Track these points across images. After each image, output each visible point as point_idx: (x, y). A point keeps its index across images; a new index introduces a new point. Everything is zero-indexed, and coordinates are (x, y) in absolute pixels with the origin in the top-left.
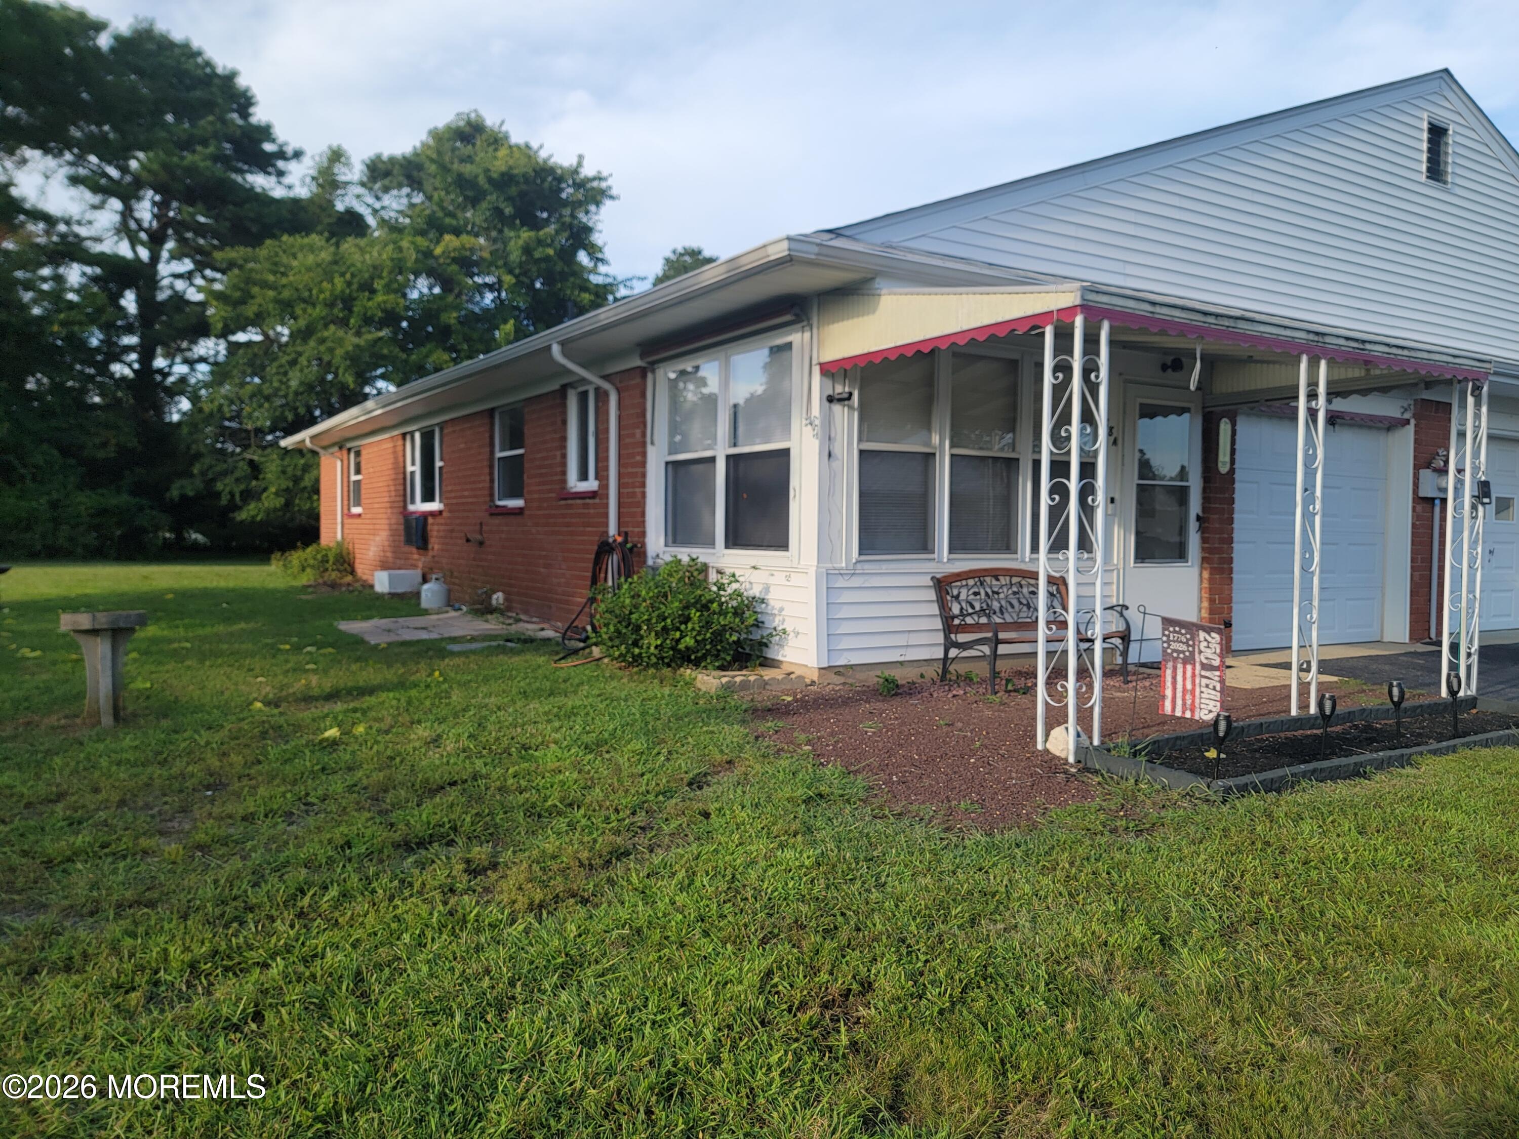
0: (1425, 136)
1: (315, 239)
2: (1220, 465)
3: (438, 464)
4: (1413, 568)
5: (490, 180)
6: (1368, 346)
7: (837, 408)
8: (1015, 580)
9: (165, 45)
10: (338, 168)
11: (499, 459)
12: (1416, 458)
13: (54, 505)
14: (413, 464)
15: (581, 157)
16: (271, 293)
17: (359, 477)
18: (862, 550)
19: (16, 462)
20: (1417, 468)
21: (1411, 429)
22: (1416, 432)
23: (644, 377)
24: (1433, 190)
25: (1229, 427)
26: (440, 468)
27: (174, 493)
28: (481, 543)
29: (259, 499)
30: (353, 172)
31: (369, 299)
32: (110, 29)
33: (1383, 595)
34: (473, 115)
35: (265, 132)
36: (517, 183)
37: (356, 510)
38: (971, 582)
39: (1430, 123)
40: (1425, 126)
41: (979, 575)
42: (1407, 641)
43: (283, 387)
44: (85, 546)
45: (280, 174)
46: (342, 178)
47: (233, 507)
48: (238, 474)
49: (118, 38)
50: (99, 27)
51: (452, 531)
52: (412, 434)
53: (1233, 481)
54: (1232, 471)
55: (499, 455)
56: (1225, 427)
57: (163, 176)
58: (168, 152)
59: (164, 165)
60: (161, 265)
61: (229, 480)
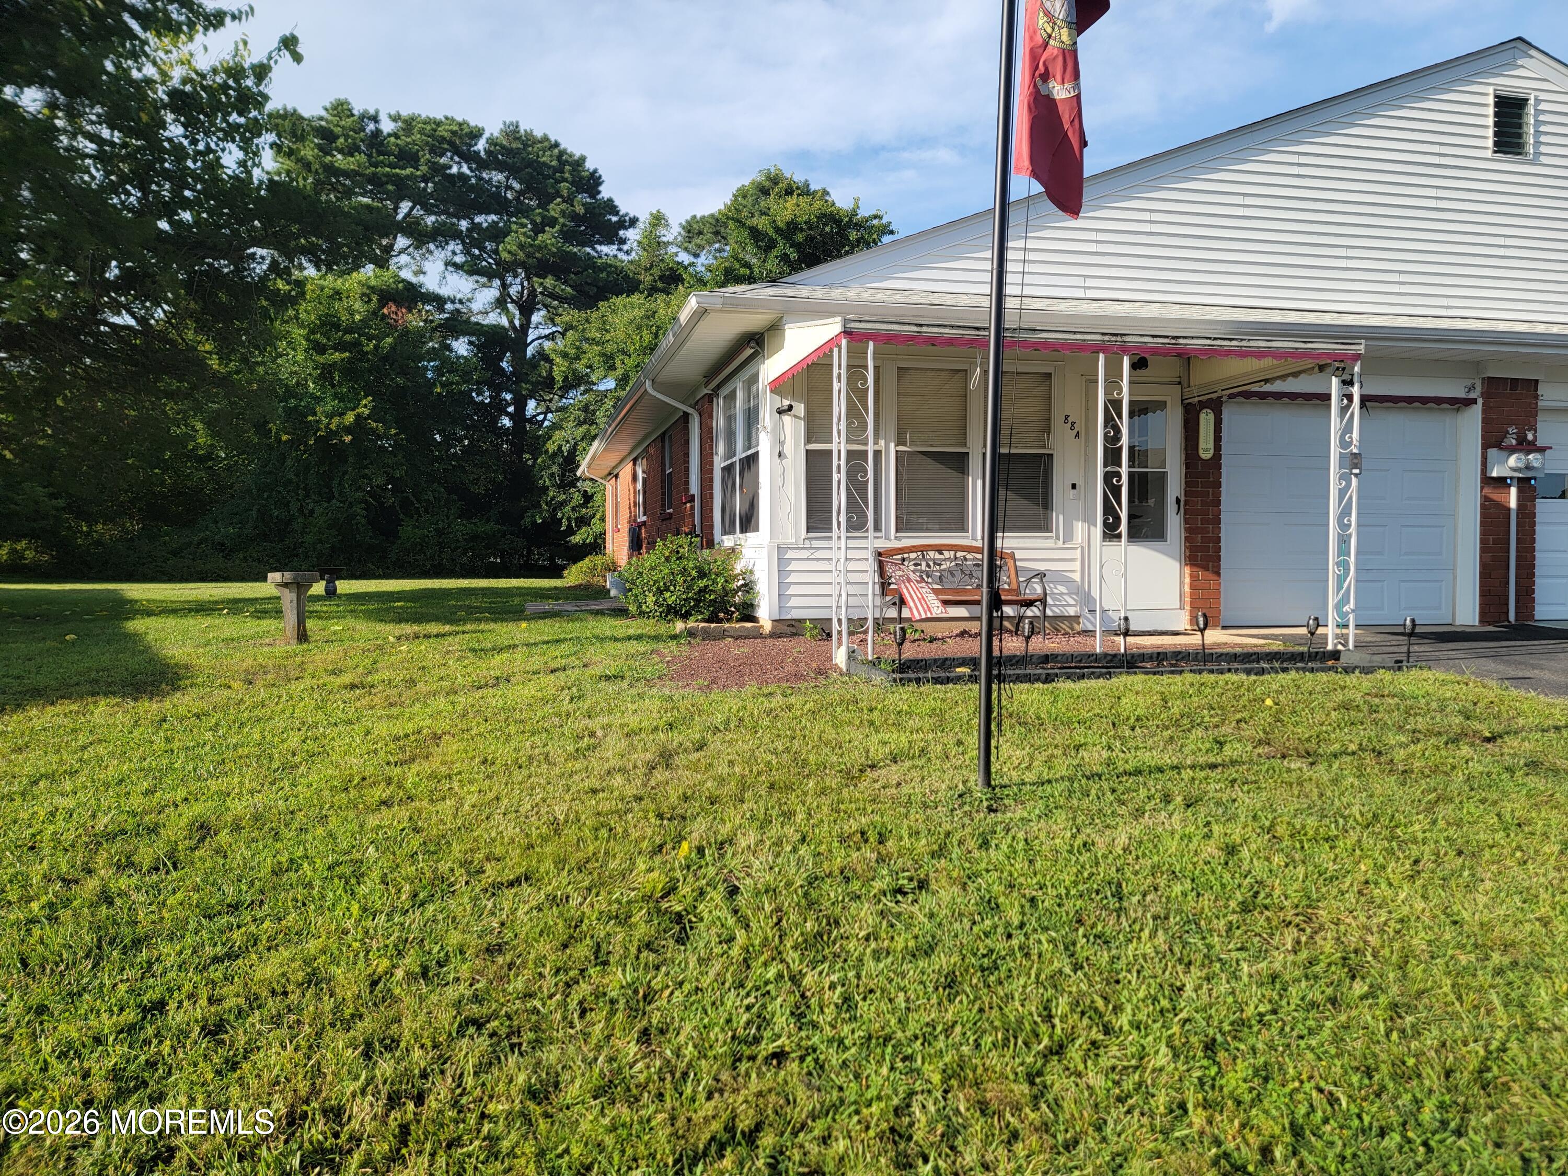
0: (1491, 111)
1: (636, 298)
2: (1201, 452)
3: (646, 483)
4: (1483, 551)
5: (777, 230)
6: (1181, 341)
7: (787, 419)
8: (959, 554)
9: (528, 141)
10: (661, 231)
11: (668, 475)
12: (1484, 437)
13: (440, 532)
14: (638, 484)
15: (856, 200)
16: (597, 349)
17: (619, 499)
18: (809, 530)
19: (413, 499)
20: (1486, 446)
21: (1477, 410)
22: (1484, 412)
23: (711, 401)
24: (1508, 164)
25: (1211, 417)
26: (647, 486)
27: (527, 522)
30: (672, 233)
32: (486, 135)
33: (1455, 578)
34: (773, 169)
35: (610, 206)
36: (802, 230)
38: (913, 556)
39: (1496, 96)
40: (1491, 100)
41: (924, 549)
42: (1477, 623)
44: (462, 565)
45: (623, 241)
46: (664, 239)
47: (570, 532)
48: (573, 503)
49: (491, 142)
50: (476, 134)
52: (637, 460)
53: (1219, 467)
54: (1217, 456)
55: (668, 471)
56: (1206, 420)
57: (521, 255)
58: (525, 234)
59: (521, 246)
60: (530, 331)
61: (568, 509)
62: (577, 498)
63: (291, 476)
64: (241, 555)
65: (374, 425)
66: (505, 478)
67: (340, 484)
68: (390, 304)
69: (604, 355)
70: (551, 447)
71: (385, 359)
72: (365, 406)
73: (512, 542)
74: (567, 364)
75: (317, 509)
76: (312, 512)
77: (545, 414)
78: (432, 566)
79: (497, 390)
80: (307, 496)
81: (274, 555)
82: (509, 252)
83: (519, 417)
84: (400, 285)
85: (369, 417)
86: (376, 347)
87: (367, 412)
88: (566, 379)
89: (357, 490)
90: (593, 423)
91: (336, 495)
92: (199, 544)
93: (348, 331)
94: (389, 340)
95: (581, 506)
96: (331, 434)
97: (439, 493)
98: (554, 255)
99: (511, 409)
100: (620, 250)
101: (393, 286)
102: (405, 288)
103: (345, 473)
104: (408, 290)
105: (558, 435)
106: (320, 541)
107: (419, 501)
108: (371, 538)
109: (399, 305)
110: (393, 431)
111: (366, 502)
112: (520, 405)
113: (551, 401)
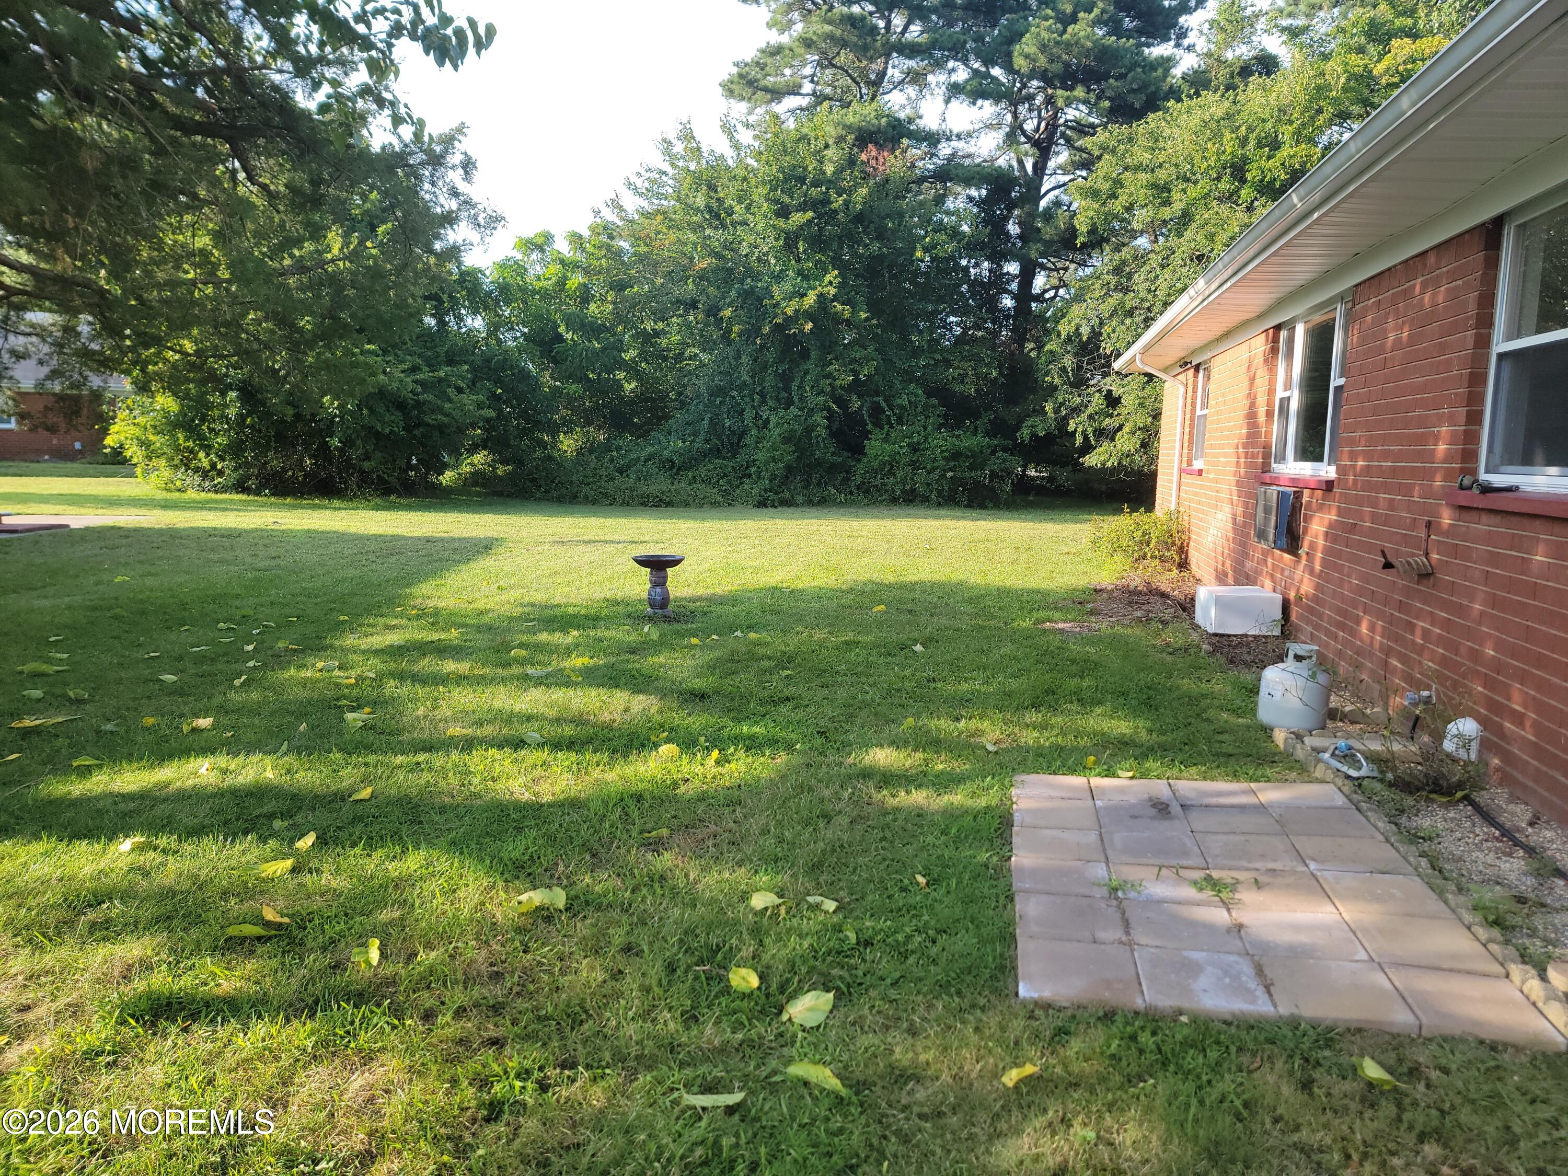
3: (1336, 381)
11: (1501, 356)
13: (914, 448)
14: (1288, 386)
16: (1144, 177)
17: (1205, 412)
26: (1339, 389)
27: (1024, 433)
28: (1425, 575)
29: (1113, 440)
31: (1269, 158)
37: (1198, 464)
43: (1150, 297)
44: (939, 494)
47: (1087, 448)
48: (1090, 410)
51: (1353, 528)
52: (1289, 325)
55: (1501, 345)
57: (1042, 61)
58: (1049, 29)
59: (1043, 48)
60: (1046, 178)
61: (1084, 416)
62: (1097, 401)
63: (746, 378)
64: (690, 474)
65: (839, 307)
66: (1001, 374)
67: (800, 387)
68: (871, 146)
69: (1154, 186)
70: (1065, 328)
71: (859, 218)
72: (831, 283)
73: (1004, 461)
74: (1096, 206)
75: (772, 418)
76: (767, 421)
77: (1057, 288)
78: (903, 491)
79: (997, 258)
80: (763, 402)
81: (725, 475)
82: (1027, 57)
83: (1025, 295)
84: (884, 120)
85: (835, 298)
86: (846, 203)
87: (833, 291)
88: (1093, 231)
89: (818, 394)
90: (1126, 290)
91: (796, 399)
92: (646, 461)
93: (816, 184)
94: (863, 191)
95: (1100, 413)
96: (790, 321)
97: (916, 395)
98: (1087, 53)
99: (1014, 286)
100: (1178, 45)
101: (875, 121)
102: (888, 124)
103: (806, 372)
104: (894, 128)
105: (1076, 311)
106: (774, 459)
107: (891, 408)
108: (833, 454)
109: (880, 147)
110: (863, 315)
111: (829, 410)
112: (1027, 276)
113: (1066, 269)
